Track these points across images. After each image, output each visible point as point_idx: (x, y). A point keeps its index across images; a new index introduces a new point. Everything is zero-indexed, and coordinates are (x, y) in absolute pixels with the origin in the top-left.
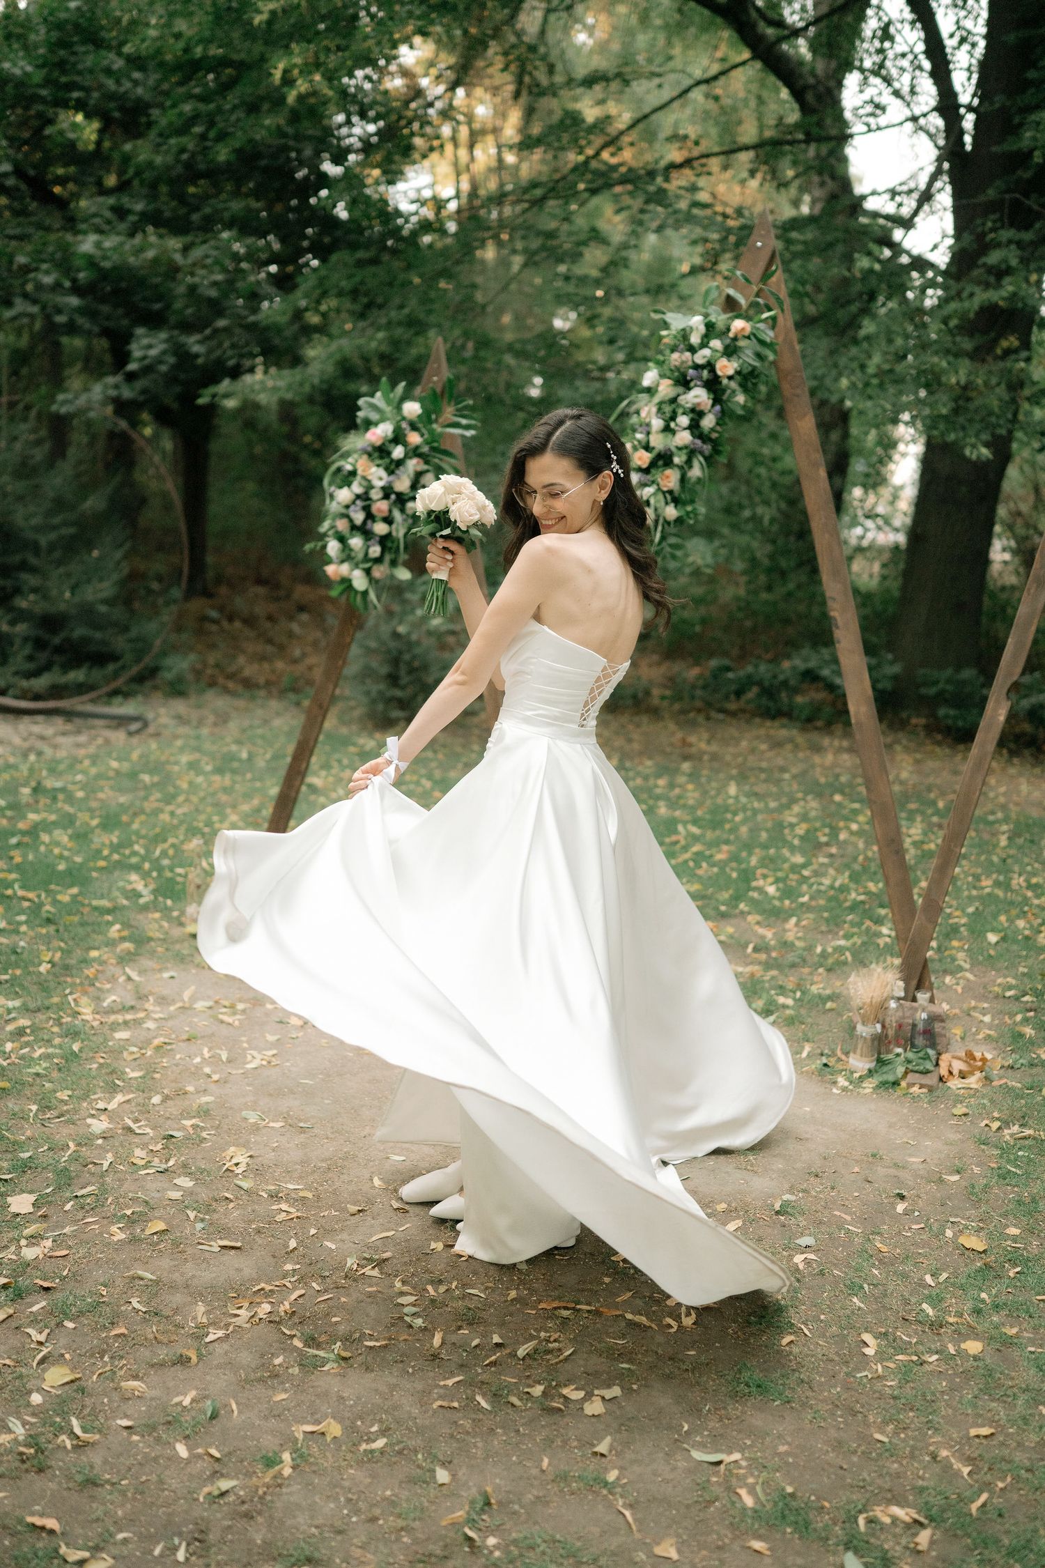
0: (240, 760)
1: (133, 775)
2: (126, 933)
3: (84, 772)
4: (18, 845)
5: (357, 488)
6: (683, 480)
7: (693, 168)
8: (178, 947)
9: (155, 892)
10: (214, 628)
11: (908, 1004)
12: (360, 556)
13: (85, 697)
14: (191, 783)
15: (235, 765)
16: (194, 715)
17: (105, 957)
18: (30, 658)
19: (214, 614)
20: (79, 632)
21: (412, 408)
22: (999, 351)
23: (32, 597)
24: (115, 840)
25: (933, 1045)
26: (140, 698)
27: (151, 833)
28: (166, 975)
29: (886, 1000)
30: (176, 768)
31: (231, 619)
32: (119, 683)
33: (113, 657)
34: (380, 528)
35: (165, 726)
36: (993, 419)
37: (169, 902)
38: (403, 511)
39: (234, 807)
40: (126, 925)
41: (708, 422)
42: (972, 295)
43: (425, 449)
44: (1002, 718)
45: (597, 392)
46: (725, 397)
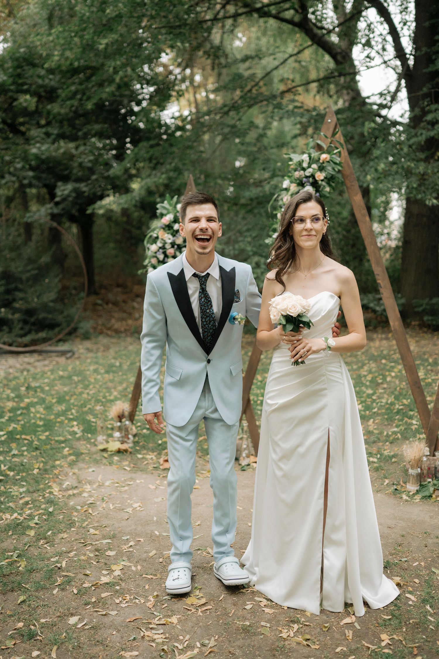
0: (116, 366)
1: (70, 377)
2: (71, 452)
3: (48, 378)
4: (21, 414)
5: (159, 244)
7: (292, 92)
8: (95, 456)
9: (83, 431)
10: (100, 308)
11: (431, 458)
13: (47, 344)
14: (95, 379)
15: (114, 369)
16: (95, 347)
17: (62, 464)
18: (22, 329)
19: (99, 302)
20: (42, 316)
22: (436, 158)
23: (21, 302)
24: (64, 408)
26: (70, 342)
27: (79, 404)
28: (90, 470)
29: (422, 457)
30: (88, 373)
31: (107, 303)
32: (61, 336)
33: (58, 325)
35: (82, 353)
37: (89, 435)
39: (115, 388)
40: (71, 448)
42: (421, 134)
46: (320, 189)
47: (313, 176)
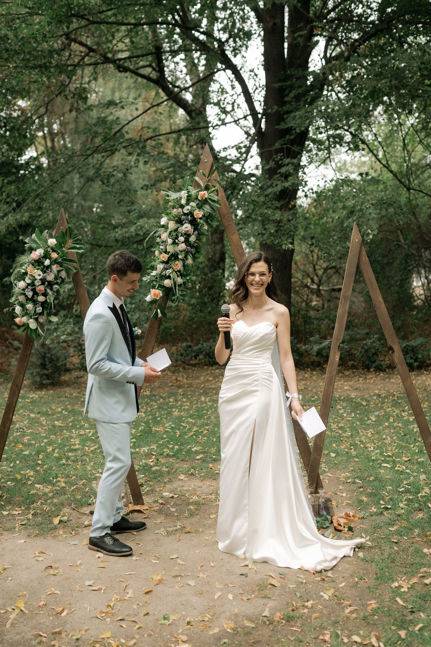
5: (28, 281)
6: (184, 266)
7: (154, 141)
11: (315, 495)
12: (33, 312)
21: (52, 242)
22: (290, 207)
25: (328, 513)
34: (41, 299)
36: (292, 233)
38: (51, 289)
41: (193, 239)
42: (277, 185)
43: (60, 260)
44: (338, 360)
45: (126, 233)
46: (199, 227)
47: (191, 213)
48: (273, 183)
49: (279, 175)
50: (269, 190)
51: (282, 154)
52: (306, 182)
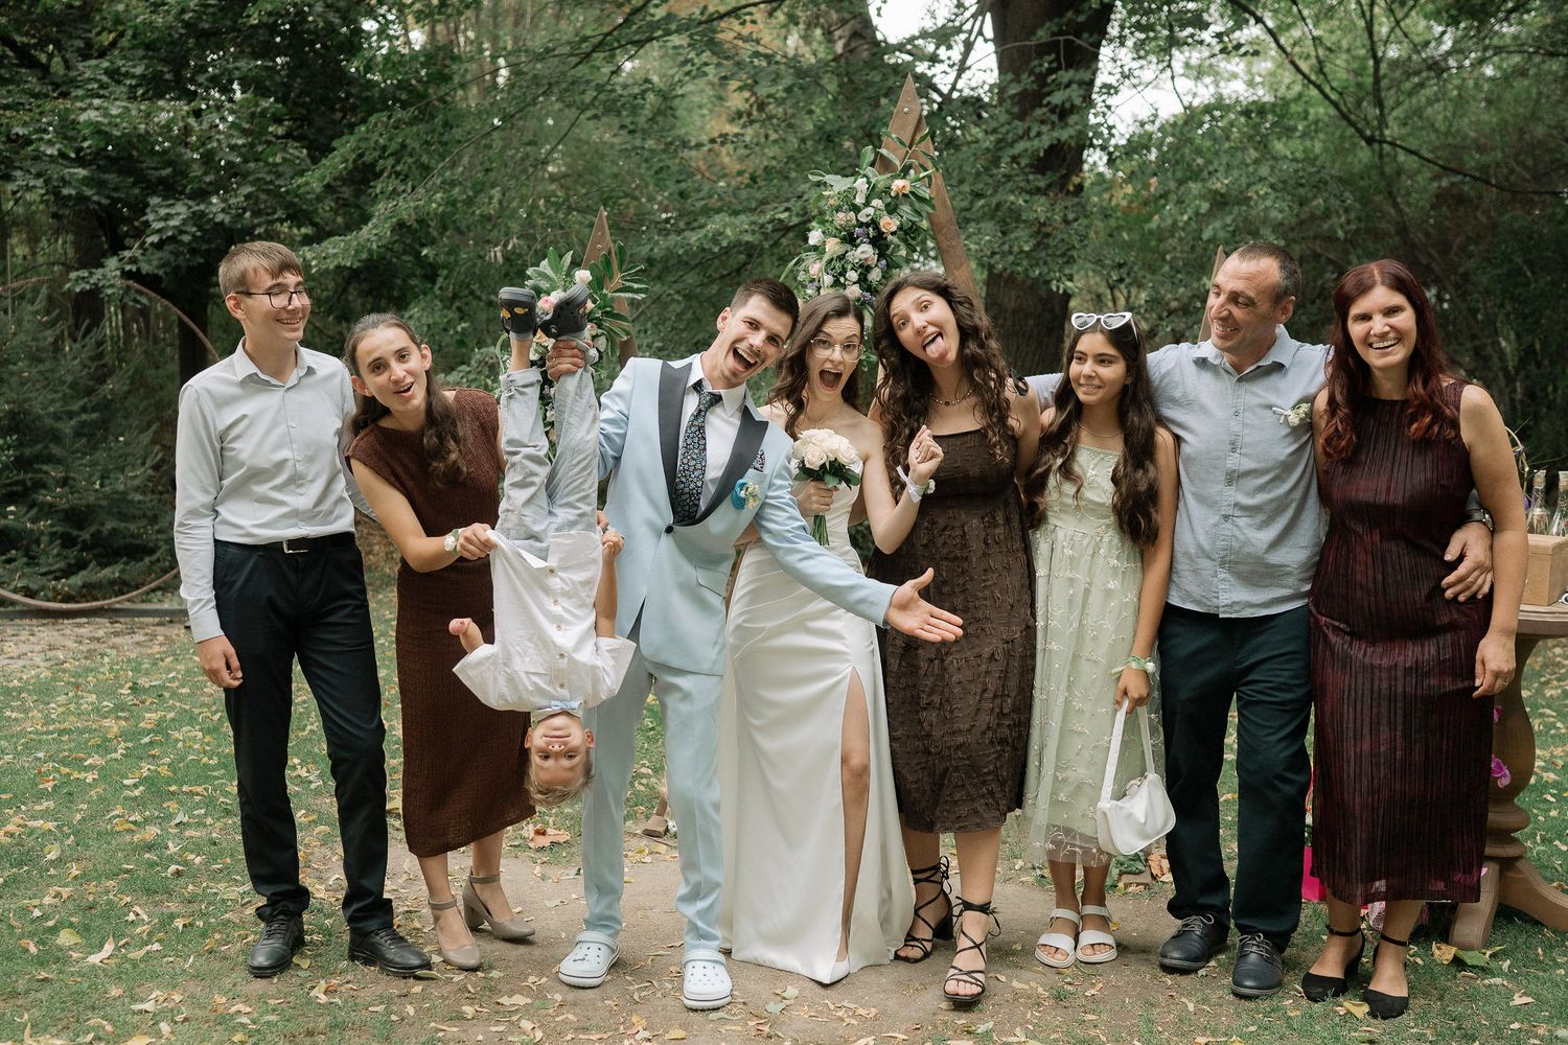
7: (738, 17)
13: (134, 594)
18: (61, 556)
20: (110, 526)
21: (582, 276)
22: (1071, 188)
23: (57, 490)
41: (875, 276)
42: (1039, 134)
46: (889, 252)
47: (874, 224)
48: (1029, 129)
49: (1045, 110)
50: (1021, 146)
51: (1053, 56)
52: (1110, 128)
